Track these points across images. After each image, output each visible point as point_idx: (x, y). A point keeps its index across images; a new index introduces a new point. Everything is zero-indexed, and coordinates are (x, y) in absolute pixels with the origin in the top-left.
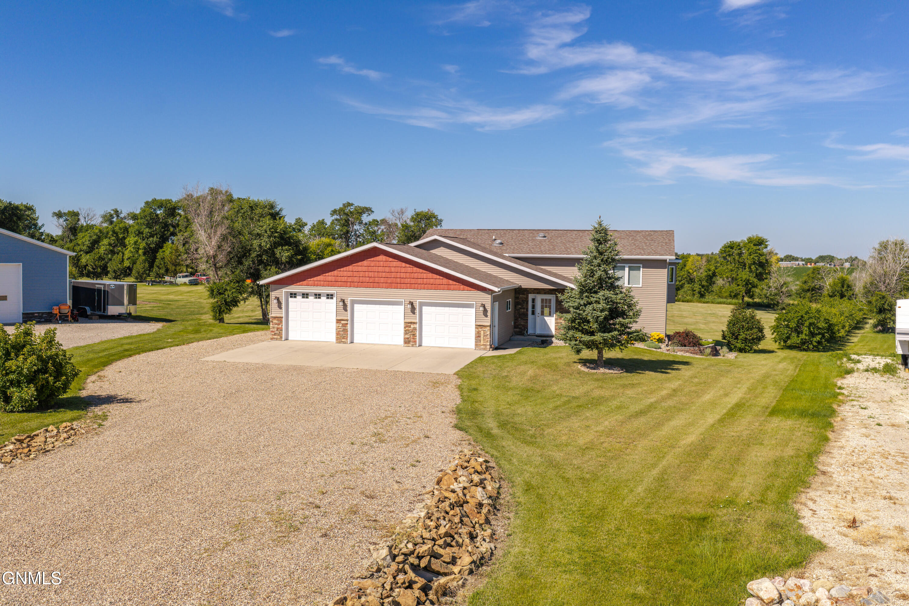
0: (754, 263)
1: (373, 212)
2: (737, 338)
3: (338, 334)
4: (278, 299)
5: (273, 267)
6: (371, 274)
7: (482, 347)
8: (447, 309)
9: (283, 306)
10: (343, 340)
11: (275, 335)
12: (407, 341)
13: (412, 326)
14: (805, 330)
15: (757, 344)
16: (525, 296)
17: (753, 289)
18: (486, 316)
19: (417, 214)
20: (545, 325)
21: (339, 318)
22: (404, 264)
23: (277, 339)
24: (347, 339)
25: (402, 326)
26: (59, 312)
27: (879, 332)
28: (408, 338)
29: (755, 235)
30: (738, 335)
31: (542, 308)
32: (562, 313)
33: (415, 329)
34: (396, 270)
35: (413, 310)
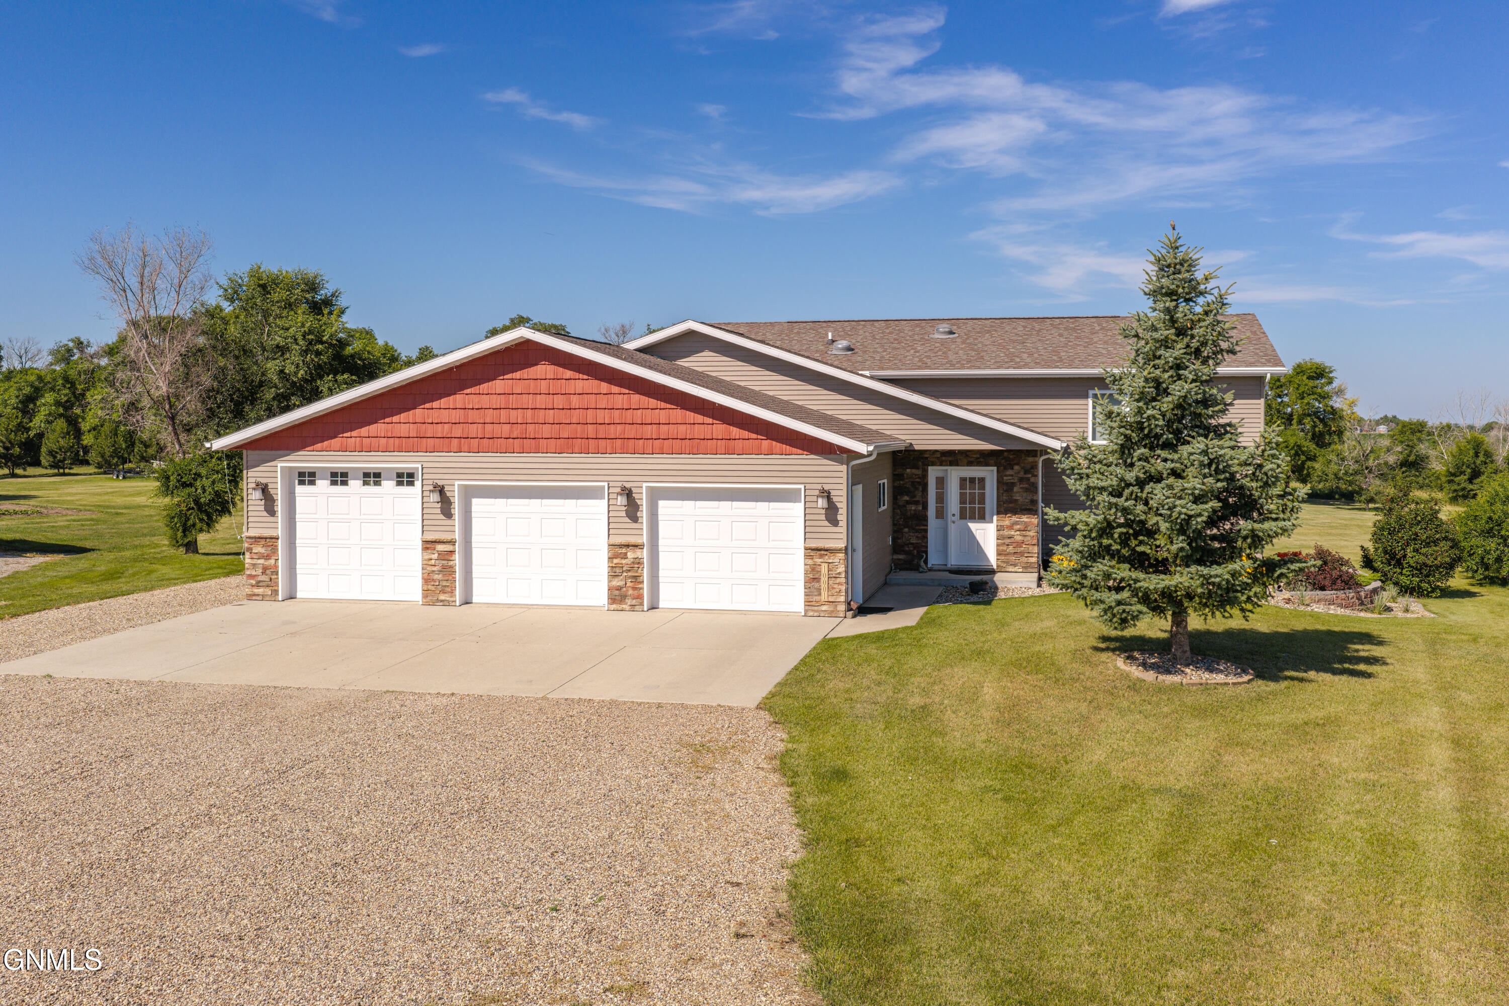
0: (1310, 413)
2: (1399, 563)
3: (426, 580)
4: (264, 489)
6: (515, 416)
7: (824, 608)
8: (725, 506)
9: (279, 507)
10: (442, 597)
11: (258, 585)
12: (617, 597)
13: (630, 555)
15: (1448, 575)
16: (919, 472)
17: (1309, 463)
18: (834, 522)
20: (972, 544)
21: (431, 537)
22: (604, 387)
23: (263, 597)
24: (452, 592)
25: (604, 554)
28: (619, 588)
29: (1307, 359)
30: (1405, 556)
31: (962, 501)
32: (1014, 512)
33: (639, 561)
34: (586, 401)
35: (633, 513)
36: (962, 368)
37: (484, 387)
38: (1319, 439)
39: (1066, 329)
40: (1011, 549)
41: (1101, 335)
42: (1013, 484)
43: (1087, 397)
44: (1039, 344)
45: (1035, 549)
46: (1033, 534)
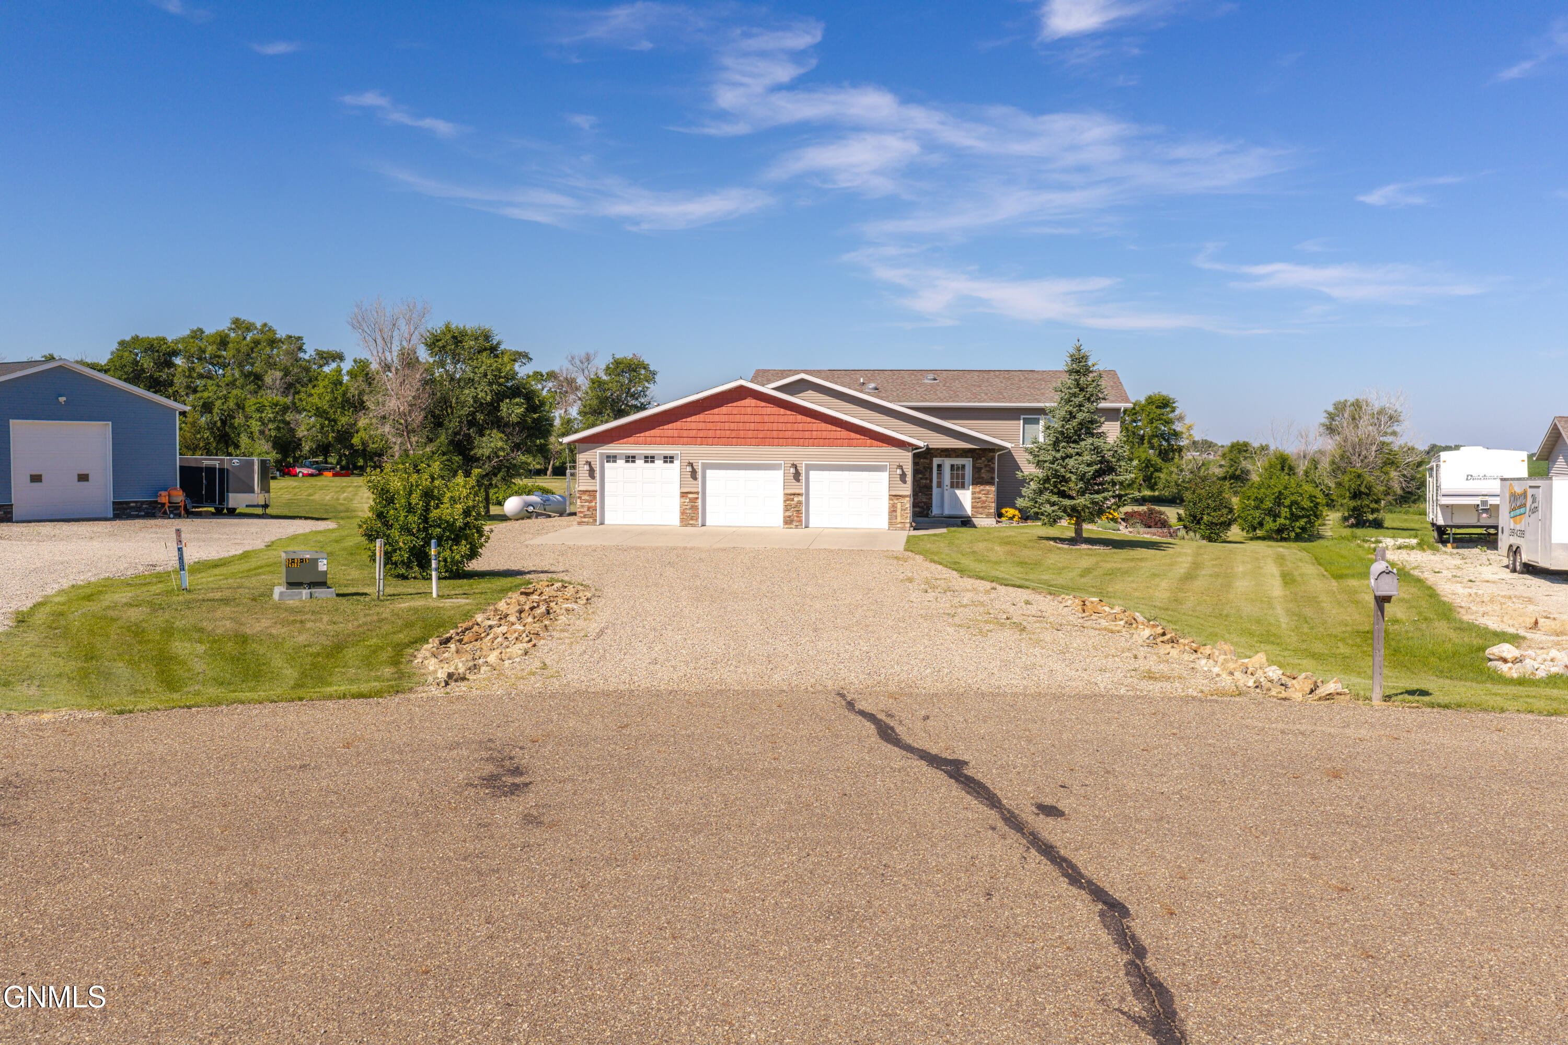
0: (1158, 435)
1: (531, 359)
2: (1199, 523)
3: (683, 513)
4: (589, 464)
5: (495, 431)
7: (899, 525)
8: (846, 474)
9: (597, 474)
10: (691, 522)
11: (585, 517)
12: (788, 521)
13: (796, 499)
14: (1285, 512)
15: (1225, 531)
16: (927, 461)
17: (1157, 474)
18: (905, 482)
19: (617, 363)
20: (957, 502)
21: (685, 490)
22: (782, 411)
23: (588, 523)
24: (697, 520)
25: (781, 499)
26: (170, 502)
27: (1352, 526)
28: (789, 517)
29: (1156, 392)
30: (1202, 518)
31: (952, 478)
32: (982, 483)
33: (800, 503)
34: (772, 418)
35: (797, 476)
36: (948, 401)
37: (716, 411)
38: (1164, 455)
39: (1004, 378)
40: (979, 505)
41: (1025, 383)
42: (981, 468)
43: (1019, 419)
44: (990, 388)
45: (993, 505)
46: (992, 496)
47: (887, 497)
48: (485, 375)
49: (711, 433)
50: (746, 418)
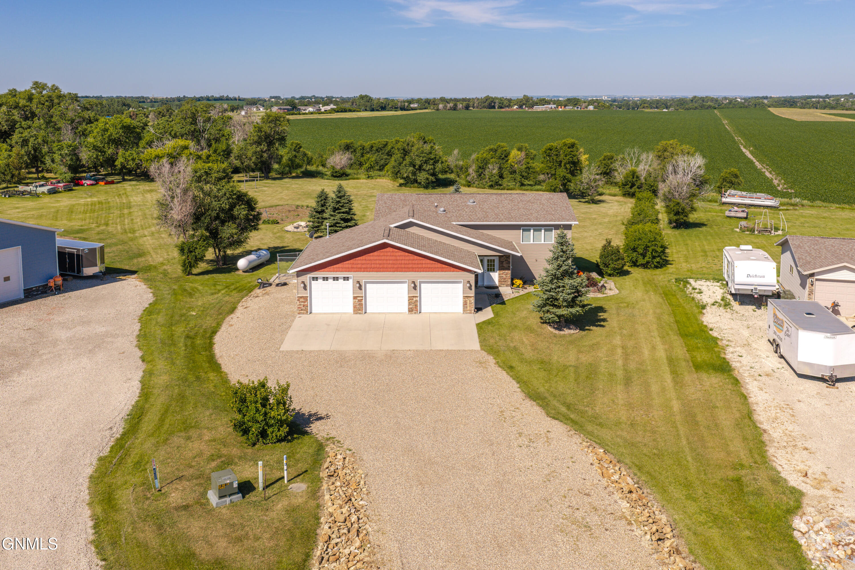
0: (569, 163)
3: (355, 307)
4: (303, 282)
5: (231, 223)
7: (468, 312)
8: (440, 285)
9: (308, 288)
10: (359, 312)
11: (302, 310)
12: (410, 310)
13: (414, 299)
14: (649, 254)
17: (569, 183)
18: (471, 290)
20: (491, 279)
21: (355, 296)
22: (405, 254)
23: (303, 313)
24: (362, 310)
25: (407, 299)
26: (55, 285)
27: (674, 228)
28: (411, 308)
31: (488, 266)
32: (503, 269)
33: (417, 301)
34: (401, 258)
35: (415, 288)
36: (483, 221)
37: (371, 254)
38: (573, 173)
39: (510, 200)
40: (502, 280)
41: (521, 204)
42: (503, 263)
43: (520, 229)
44: (503, 209)
45: (509, 280)
46: (509, 276)
47: (462, 297)
48: (225, 194)
49: (369, 266)
50: (388, 258)
